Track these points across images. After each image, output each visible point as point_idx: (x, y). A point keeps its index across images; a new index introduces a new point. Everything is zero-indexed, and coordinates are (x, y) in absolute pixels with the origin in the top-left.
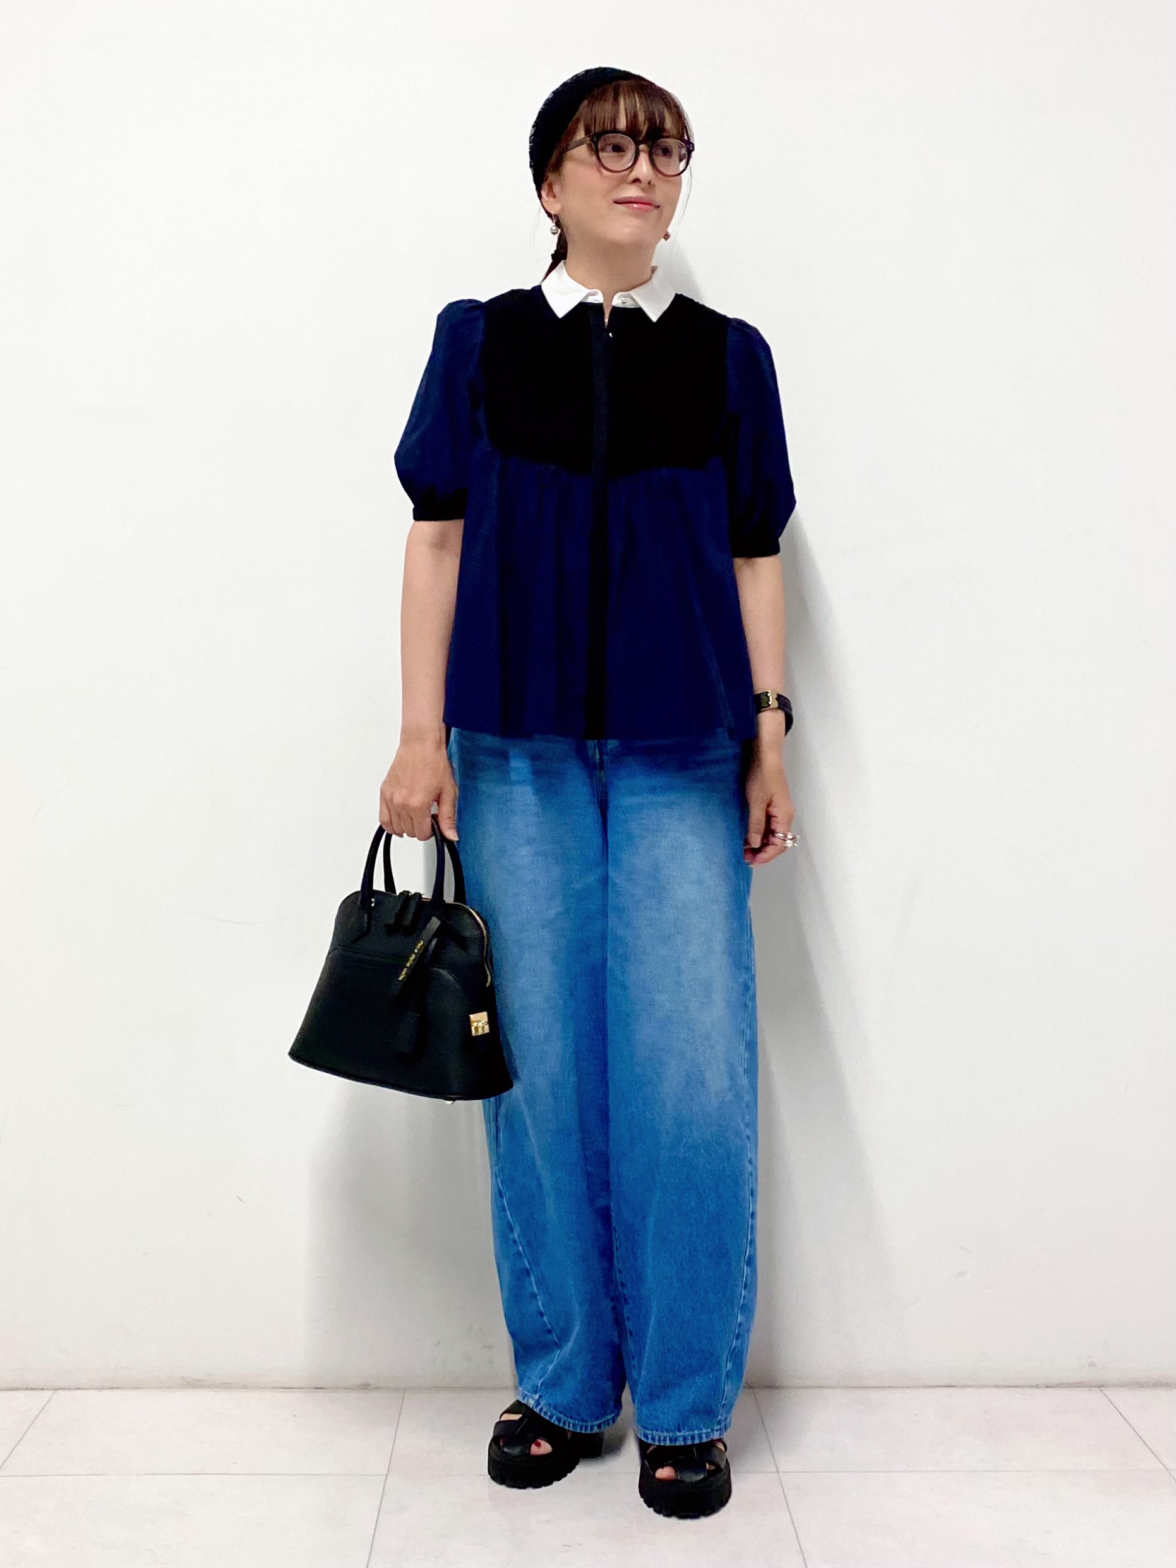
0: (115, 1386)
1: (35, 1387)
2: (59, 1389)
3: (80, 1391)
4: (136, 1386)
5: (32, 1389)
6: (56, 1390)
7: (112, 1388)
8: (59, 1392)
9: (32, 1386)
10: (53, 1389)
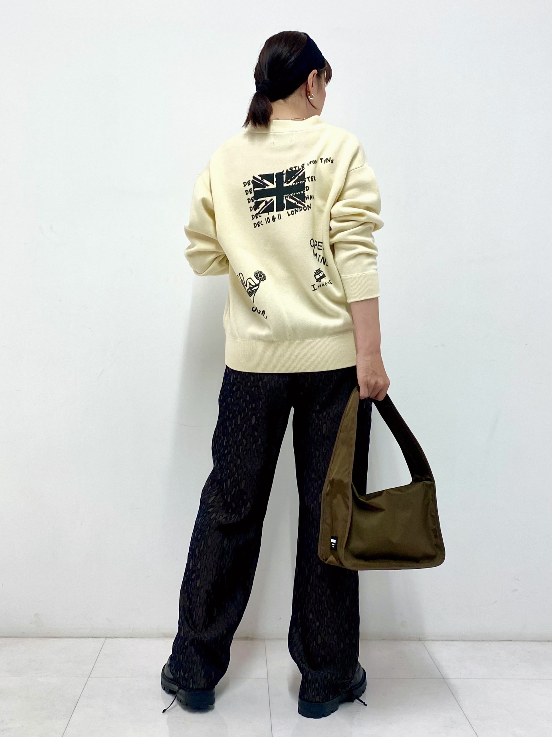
0: (132, 637)
1: (97, 637)
2: (108, 638)
3: (117, 639)
4: (142, 636)
5: (95, 638)
6: (106, 638)
7: (131, 638)
8: (107, 639)
9: (96, 636)
10: (104, 638)
